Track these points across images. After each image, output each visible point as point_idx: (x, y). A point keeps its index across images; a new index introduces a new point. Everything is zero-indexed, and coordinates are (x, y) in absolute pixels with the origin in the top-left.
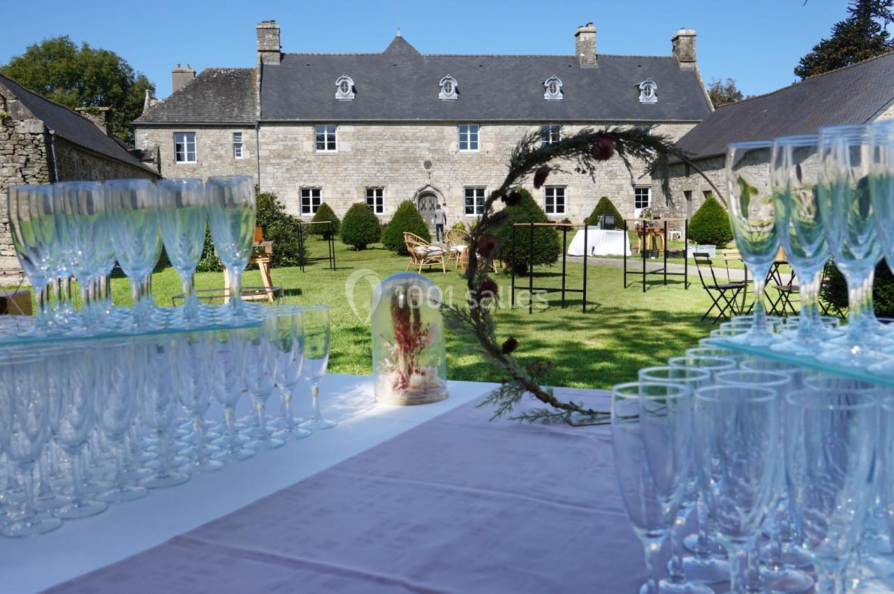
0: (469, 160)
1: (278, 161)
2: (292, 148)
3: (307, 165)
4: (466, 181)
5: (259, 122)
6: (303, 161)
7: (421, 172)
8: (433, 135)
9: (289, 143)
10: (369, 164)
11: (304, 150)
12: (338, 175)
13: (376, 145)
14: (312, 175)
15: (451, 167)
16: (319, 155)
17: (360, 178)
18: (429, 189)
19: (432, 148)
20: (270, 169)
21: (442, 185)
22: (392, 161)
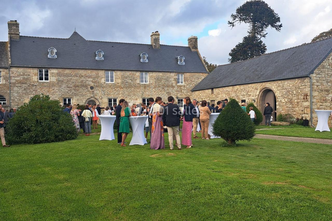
0: (110, 86)
1: (20, 85)
2: (27, 79)
3: (34, 87)
4: (109, 95)
5: (11, 67)
6: (33, 85)
7: (89, 91)
8: (94, 75)
9: (26, 77)
10: (64, 87)
11: (33, 80)
12: (50, 92)
13: (68, 79)
14: (37, 92)
15: (102, 89)
16: (40, 83)
17: (60, 93)
18: (92, 99)
19: (93, 81)
20: (16, 89)
21: (98, 97)
22: (76, 86)
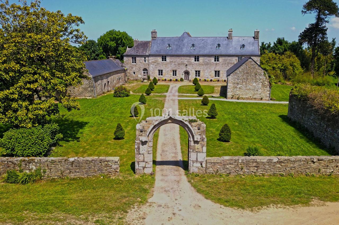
0: (196, 64)
2: (156, 61)
4: (195, 69)
5: (150, 55)
6: (159, 64)
7: (185, 67)
8: (188, 59)
9: (156, 60)
10: (173, 65)
11: (159, 61)
12: (166, 67)
14: (161, 67)
15: (192, 66)
16: (162, 62)
17: (171, 68)
18: (186, 71)
20: (152, 65)
21: (190, 70)
22: (178, 64)
